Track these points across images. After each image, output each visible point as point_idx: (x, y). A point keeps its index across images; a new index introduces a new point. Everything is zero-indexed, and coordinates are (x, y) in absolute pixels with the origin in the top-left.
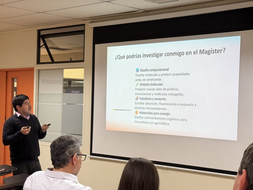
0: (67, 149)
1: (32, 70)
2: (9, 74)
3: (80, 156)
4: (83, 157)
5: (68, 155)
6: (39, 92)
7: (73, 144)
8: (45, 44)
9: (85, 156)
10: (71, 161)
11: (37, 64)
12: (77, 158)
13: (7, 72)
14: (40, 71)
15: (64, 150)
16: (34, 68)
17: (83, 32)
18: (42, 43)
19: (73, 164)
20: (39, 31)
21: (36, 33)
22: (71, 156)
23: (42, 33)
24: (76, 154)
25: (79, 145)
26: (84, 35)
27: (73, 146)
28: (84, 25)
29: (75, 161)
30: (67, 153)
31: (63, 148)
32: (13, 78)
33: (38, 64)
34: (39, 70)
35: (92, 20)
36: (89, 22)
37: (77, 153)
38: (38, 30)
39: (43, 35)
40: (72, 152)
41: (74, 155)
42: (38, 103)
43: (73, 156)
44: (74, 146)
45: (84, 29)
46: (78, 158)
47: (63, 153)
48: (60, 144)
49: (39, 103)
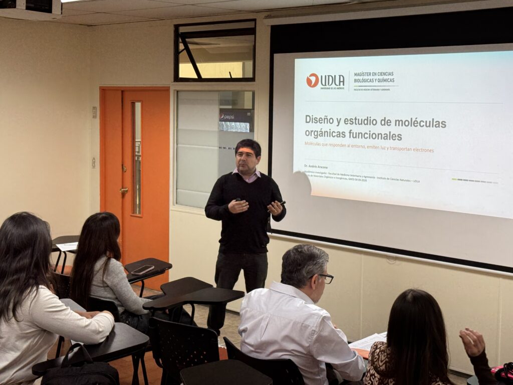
0: (304, 267)
1: (166, 90)
2: (127, 95)
3: (324, 277)
4: (328, 279)
5: (305, 275)
6: (179, 127)
7: (314, 261)
8: (187, 48)
9: (331, 278)
10: (308, 284)
11: (174, 82)
12: (318, 280)
13: (123, 91)
14: (179, 93)
15: (300, 268)
16: (169, 87)
17: (252, 31)
18: (181, 47)
19: (311, 287)
20: (177, 27)
21: (172, 29)
22: (309, 277)
23: (182, 30)
24: (316, 275)
25: (323, 261)
26: (254, 36)
27: (314, 263)
28: (255, 20)
29: (315, 283)
30: (304, 272)
31: (300, 265)
32: (133, 103)
33: (177, 81)
34: (177, 92)
35: (268, 13)
36: (263, 17)
37: (319, 273)
38: (174, 25)
39: (182, 33)
40: (312, 271)
41: (314, 275)
42: (177, 144)
43: (312, 277)
44: (316, 264)
45: (254, 27)
46: (320, 281)
47: (299, 271)
48: (296, 257)
49: (179, 145)
